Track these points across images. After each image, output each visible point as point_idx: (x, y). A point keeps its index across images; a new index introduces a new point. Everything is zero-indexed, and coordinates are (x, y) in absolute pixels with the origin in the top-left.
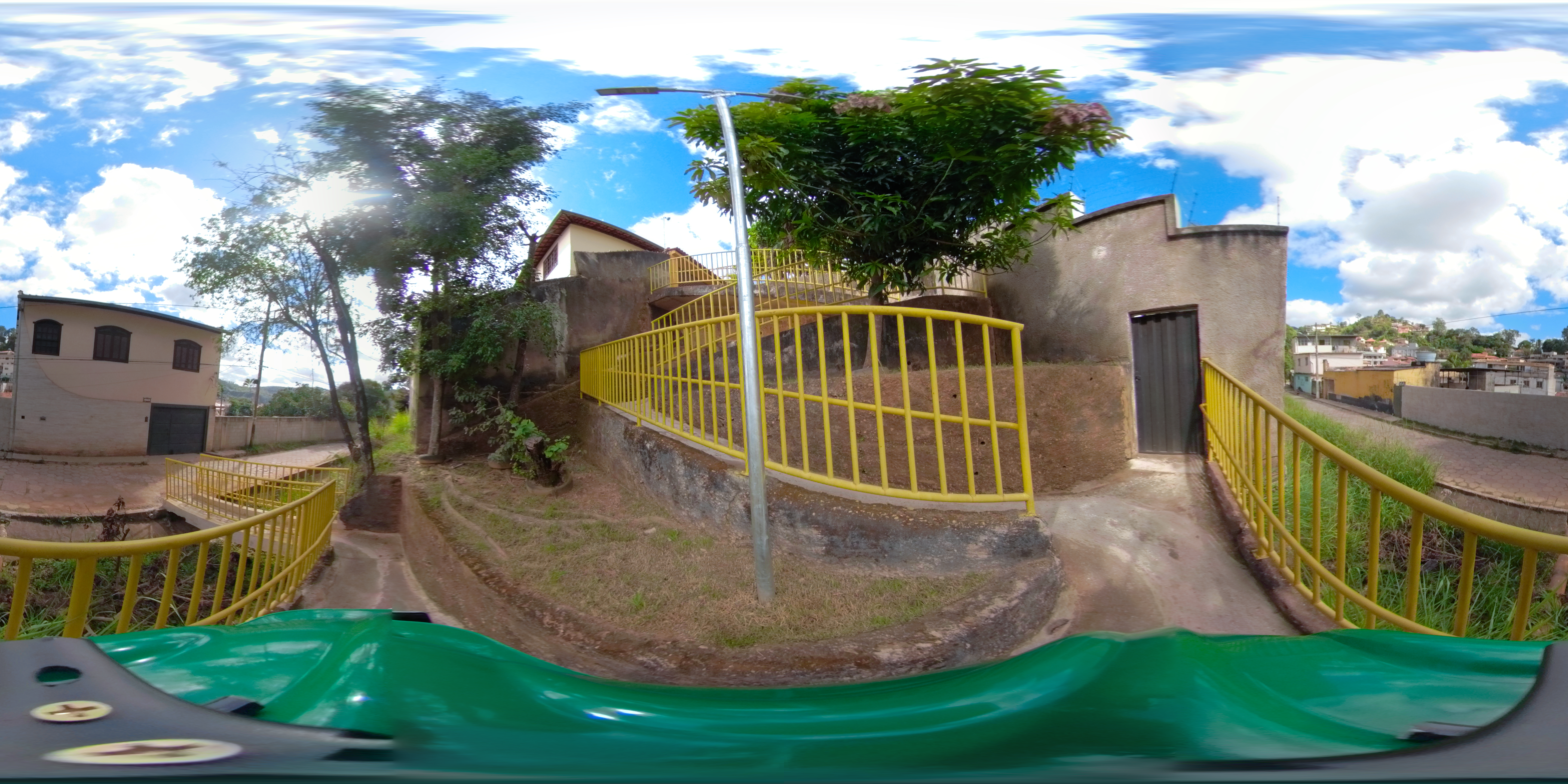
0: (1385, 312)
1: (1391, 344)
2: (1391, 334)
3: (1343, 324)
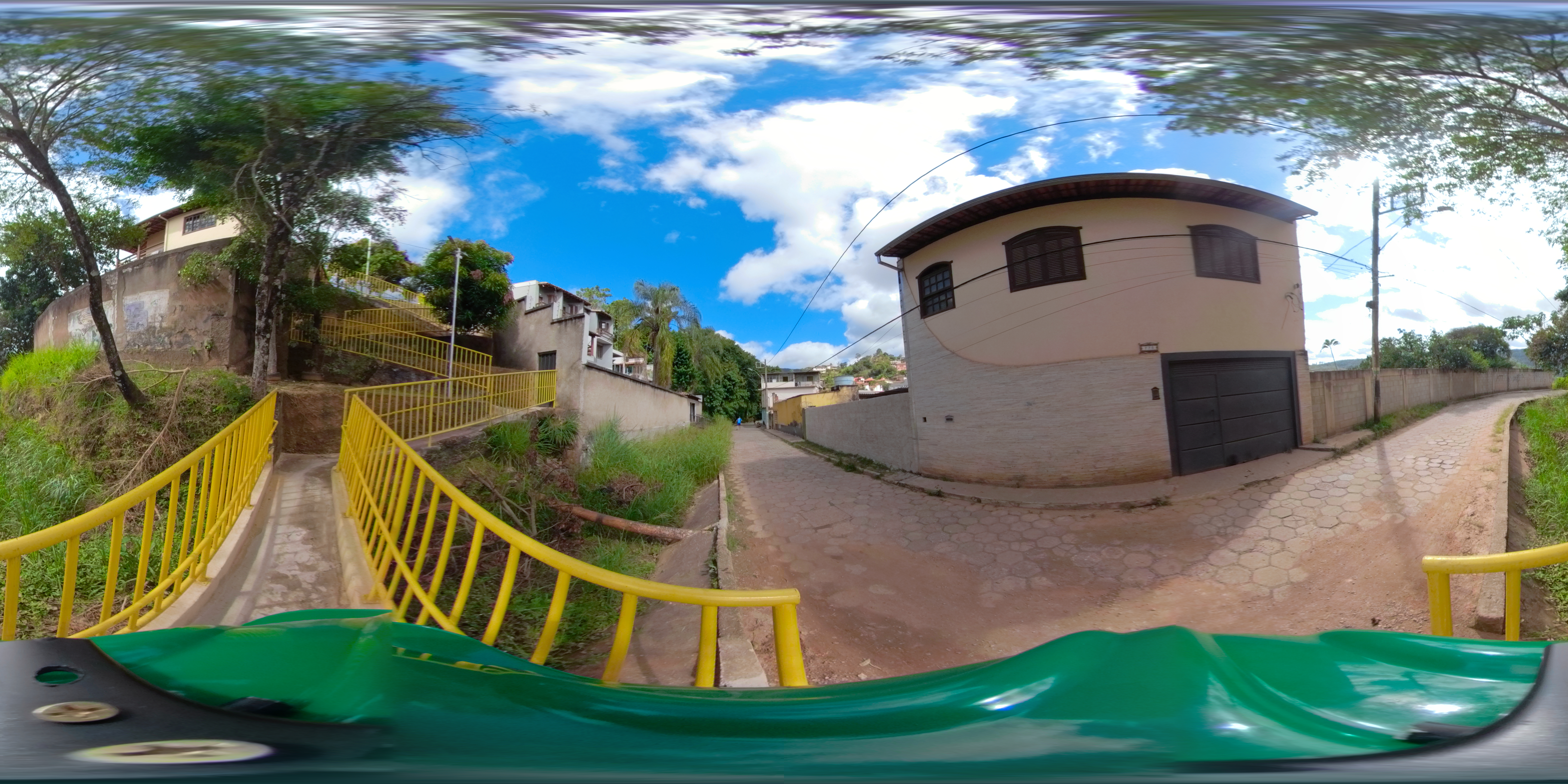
1: (888, 382)
2: (890, 371)
3: (843, 365)
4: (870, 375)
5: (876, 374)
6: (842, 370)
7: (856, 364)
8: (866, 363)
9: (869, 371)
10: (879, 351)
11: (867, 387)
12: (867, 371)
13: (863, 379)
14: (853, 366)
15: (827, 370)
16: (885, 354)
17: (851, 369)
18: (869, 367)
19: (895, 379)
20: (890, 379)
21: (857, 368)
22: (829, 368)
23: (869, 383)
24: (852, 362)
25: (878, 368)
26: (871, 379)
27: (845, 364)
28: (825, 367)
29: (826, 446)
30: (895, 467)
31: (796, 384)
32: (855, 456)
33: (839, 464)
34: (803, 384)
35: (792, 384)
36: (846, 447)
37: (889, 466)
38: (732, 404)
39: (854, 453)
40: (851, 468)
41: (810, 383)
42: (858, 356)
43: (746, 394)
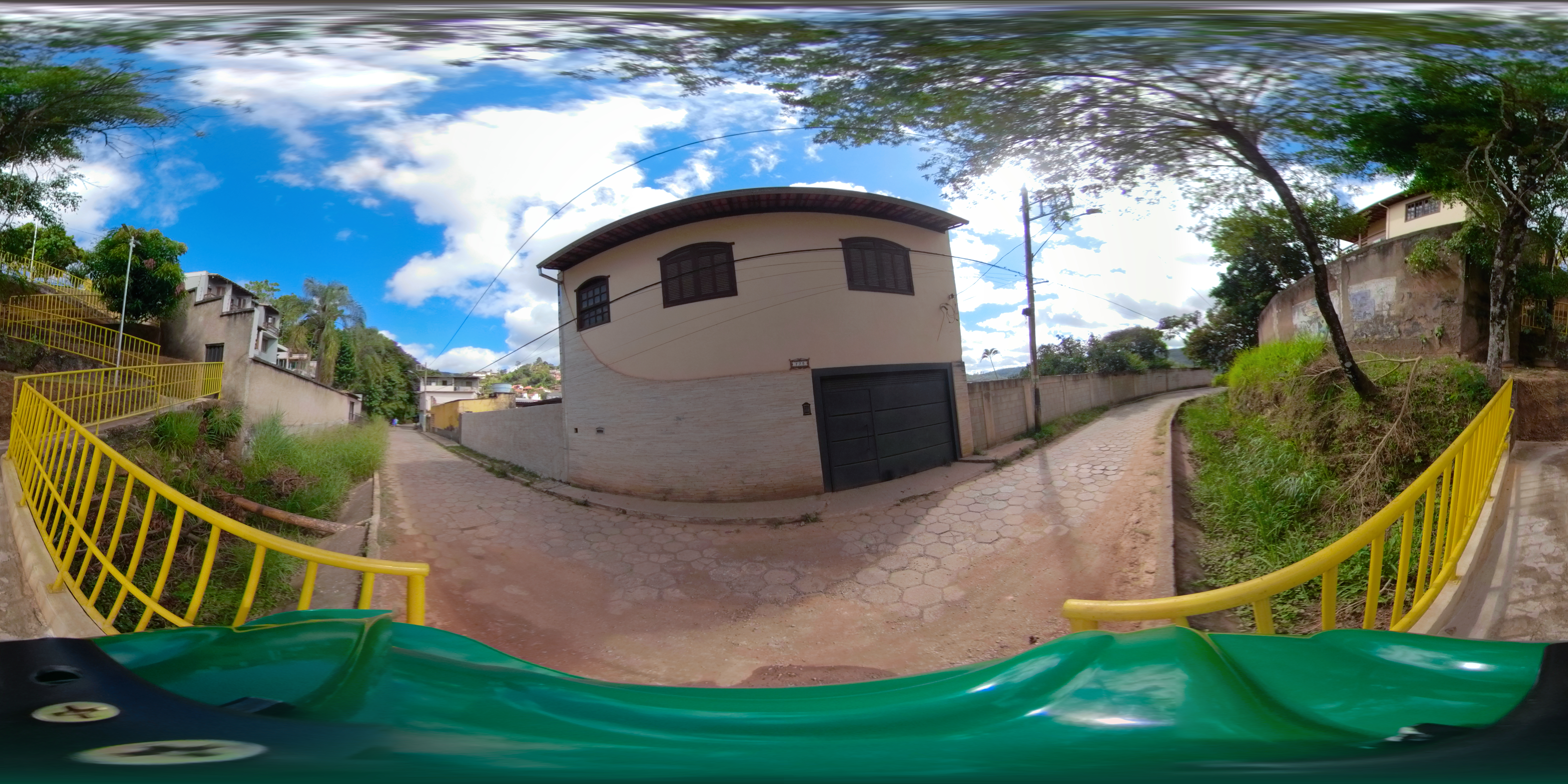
0: (543, 361)
1: (546, 391)
2: (548, 380)
3: (503, 372)
4: (529, 383)
5: (535, 382)
6: (502, 377)
7: (516, 371)
8: (525, 371)
9: (529, 379)
10: (539, 359)
11: (525, 395)
12: (526, 379)
13: (521, 387)
14: (512, 373)
15: (487, 376)
16: (545, 363)
17: (511, 376)
18: (528, 375)
19: (553, 388)
20: (549, 388)
21: (517, 375)
22: (489, 374)
23: (528, 391)
24: (512, 369)
25: (538, 376)
26: (530, 387)
27: (505, 371)
28: (485, 372)
29: (480, 451)
30: (546, 475)
31: (455, 389)
32: (508, 463)
33: (491, 470)
34: (463, 388)
35: (450, 388)
36: (498, 454)
37: (539, 474)
38: (390, 405)
39: (507, 460)
40: (503, 475)
41: (468, 389)
42: (519, 363)
43: (405, 395)
